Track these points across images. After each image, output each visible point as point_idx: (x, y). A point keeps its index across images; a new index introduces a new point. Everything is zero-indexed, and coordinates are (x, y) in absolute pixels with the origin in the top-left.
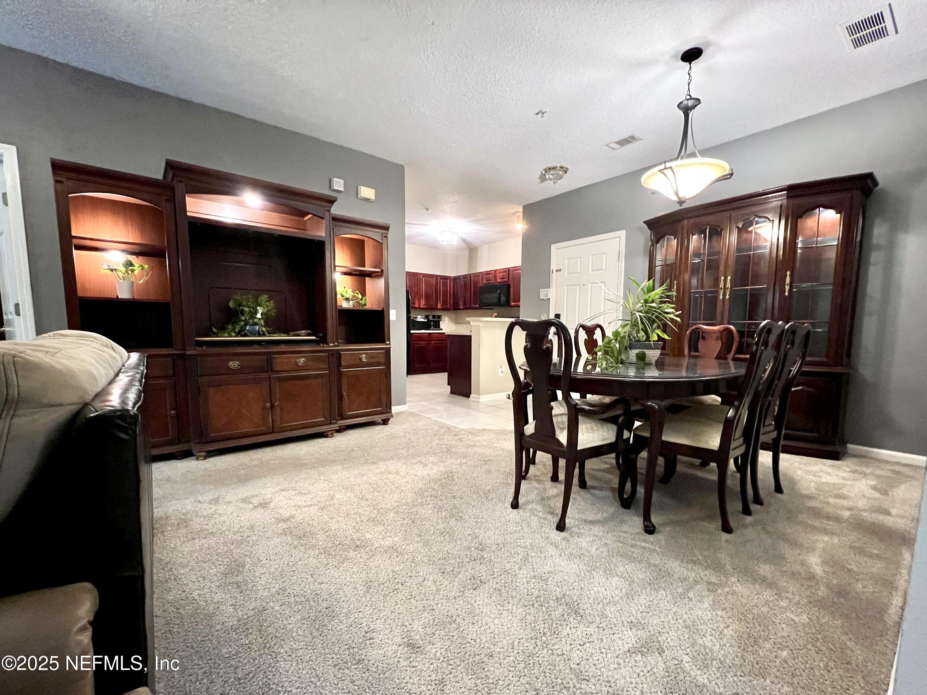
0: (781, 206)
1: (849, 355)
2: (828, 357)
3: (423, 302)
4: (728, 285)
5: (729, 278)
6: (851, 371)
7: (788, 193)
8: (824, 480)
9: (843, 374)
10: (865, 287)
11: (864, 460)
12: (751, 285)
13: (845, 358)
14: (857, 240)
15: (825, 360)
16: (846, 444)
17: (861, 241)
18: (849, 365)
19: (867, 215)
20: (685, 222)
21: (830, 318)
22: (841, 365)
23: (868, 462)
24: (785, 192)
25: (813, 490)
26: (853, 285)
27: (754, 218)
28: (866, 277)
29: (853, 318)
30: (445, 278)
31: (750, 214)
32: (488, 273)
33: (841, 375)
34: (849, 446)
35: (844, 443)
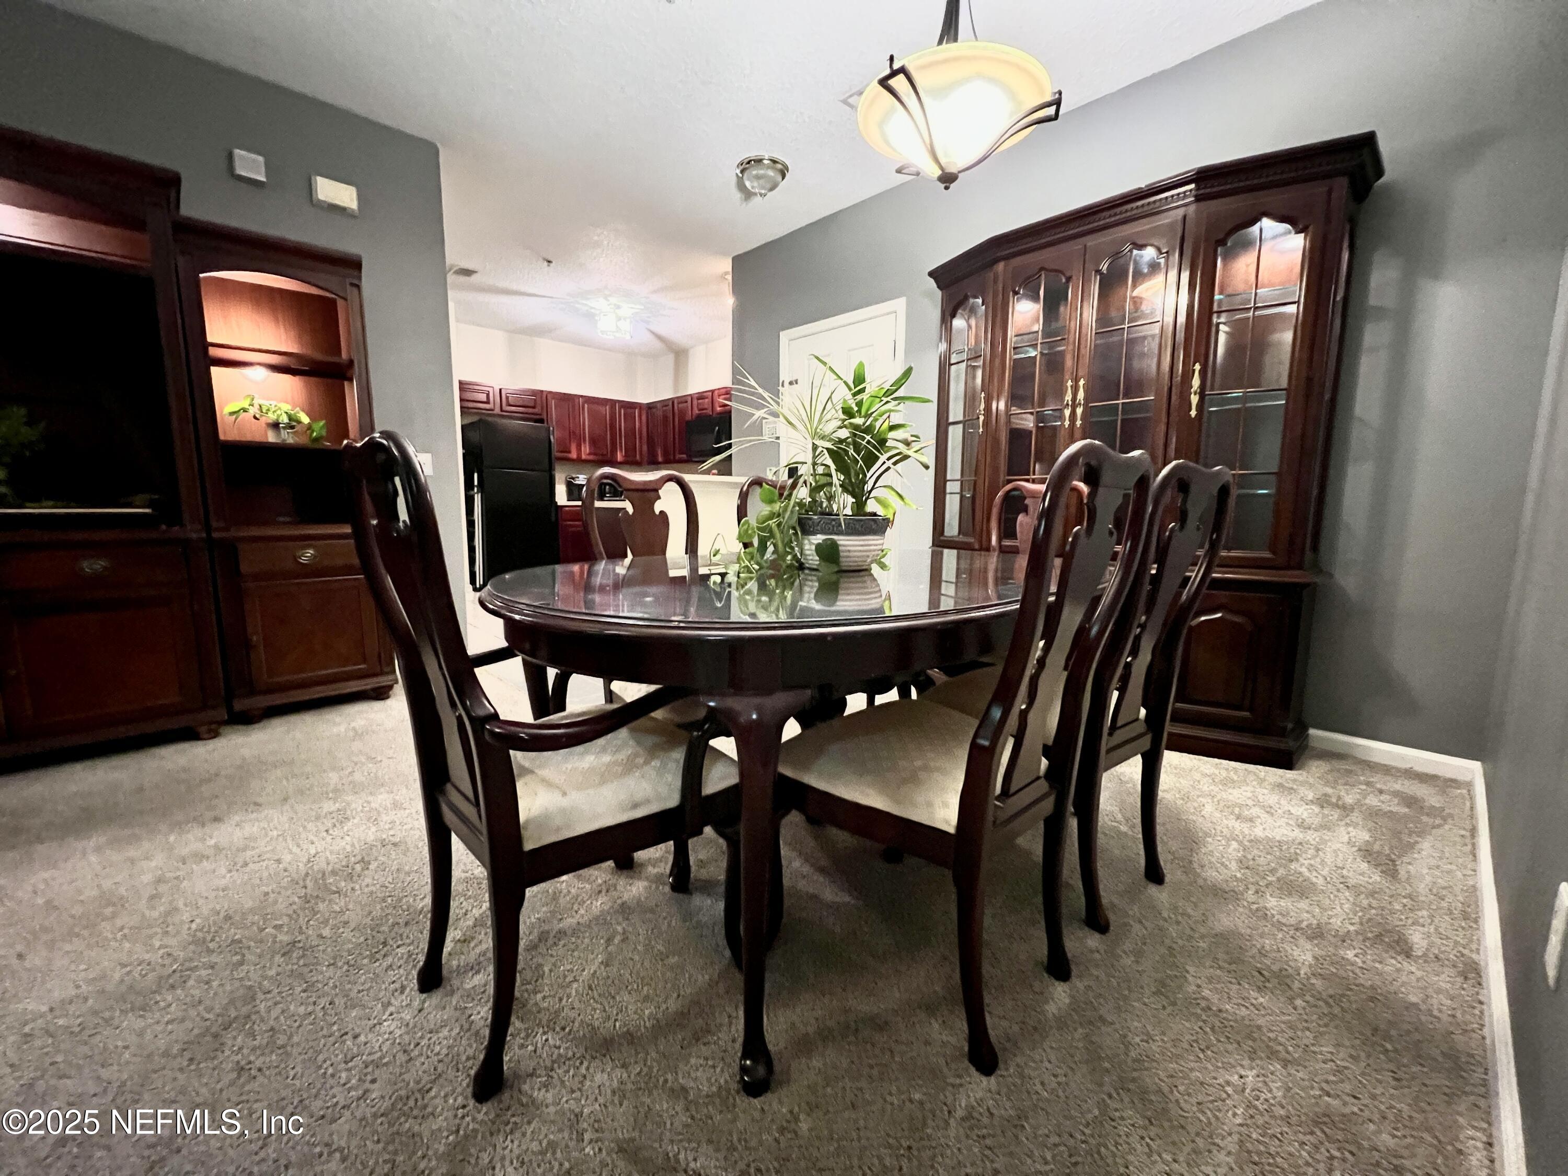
0: (1185, 217)
1: (1315, 548)
2: (1273, 549)
3: (586, 449)
4: (1081, 395)
5: (1082, 382)
6: (1317, 580)
7: (1197, 189)
8: (1259, 832)
9: (1306, 585)
10: (1351, 397)
11: (1343, 765)
12: (1126, 396)
13: (1309, 555)
14: (1338, 298)
15: (1267, 555)
16: (1307, 730)
17: (1346, 299)
18: (1317, 568)
19: (1358, 242)
20: (1001, 266)
21: (1281, 467)
22: (1300, 567)
23: (1351, 772)
24: (1192, 186)
25: (1233, 866)
26: (1327, 397)
27: (1131, 251)
28: (1354, 374)
29: (1325, 467)
30: (629, 406)
31: (1124, 241)
32: (701, 396)
33: (1296, 589)
34: (1312, 732)
35: (1301, 728)
